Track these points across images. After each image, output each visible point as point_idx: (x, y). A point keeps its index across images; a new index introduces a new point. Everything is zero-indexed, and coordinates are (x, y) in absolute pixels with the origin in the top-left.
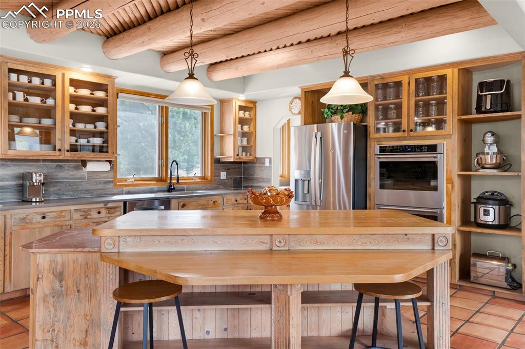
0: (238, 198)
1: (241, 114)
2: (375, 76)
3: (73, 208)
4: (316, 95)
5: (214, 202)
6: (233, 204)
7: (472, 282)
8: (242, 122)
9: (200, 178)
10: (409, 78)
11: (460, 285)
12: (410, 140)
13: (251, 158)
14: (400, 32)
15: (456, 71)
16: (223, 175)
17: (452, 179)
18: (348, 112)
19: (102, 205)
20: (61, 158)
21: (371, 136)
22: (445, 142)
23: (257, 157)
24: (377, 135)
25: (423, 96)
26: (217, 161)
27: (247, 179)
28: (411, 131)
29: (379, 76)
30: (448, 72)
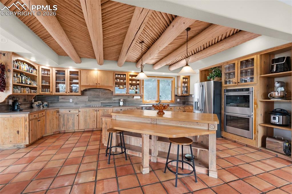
0: (180, 108)
1: (184, 80)
2: (225, 62)
3: (128, 108)
4: (207, 72)
5: (171, 108)
6: (179, 109)
7: (267, 149)
8: (185, 83)
9: (170, 101)
10: (238, 62)
11: (260, 149)
12: (238, 86)
13: (188, 94)
14: (223, 45)
15: (259, 56)
16: (178, 100)
17: (256, 103)
18: (216, 77)
19: (136, 108)
20: (127, 95)
21: (223, 86)
22: (253, 87)
23: (190, 94)
24: (225, 85)
25: (245, 68)
26: (176, 96)
27: (187, 102)
28: (239, 83)
29: (226, 62)
30: (255, 57)
